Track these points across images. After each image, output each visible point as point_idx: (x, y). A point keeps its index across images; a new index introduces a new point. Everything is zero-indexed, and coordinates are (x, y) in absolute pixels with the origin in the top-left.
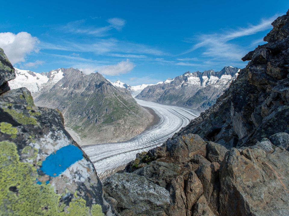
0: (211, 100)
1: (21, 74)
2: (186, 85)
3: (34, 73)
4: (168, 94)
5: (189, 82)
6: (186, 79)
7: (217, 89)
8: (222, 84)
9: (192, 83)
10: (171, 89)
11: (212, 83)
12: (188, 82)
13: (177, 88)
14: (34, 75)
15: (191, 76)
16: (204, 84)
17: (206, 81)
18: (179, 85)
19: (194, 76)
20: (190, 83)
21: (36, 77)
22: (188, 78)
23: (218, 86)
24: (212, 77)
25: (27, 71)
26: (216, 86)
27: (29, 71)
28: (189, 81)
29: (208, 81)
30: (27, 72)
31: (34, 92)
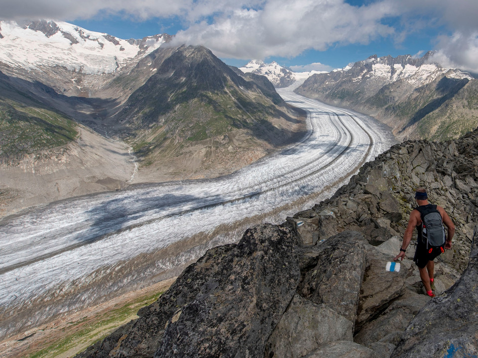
0: (397, 104)
1: (91, 40)
2: (368, 76)
3: (117, 39)
4: (340, 89)
5: (373, 72)
6: (369, 67)
7: (411, 86)
8: (420, 79)
9: (378, 74)
10: (345, 82)
11: (407, 75)
12: (371, 72)
13: (355, 80)
14: (117, 43)
15: (377, 62)
16: (395, 76)
17: (398, 72)
18: (358, 76)
19: (382, 63)
20: (375, 73)
21: (118, 47)
22: (373, 65)
23: (413, 81)
24: (408, 66)
25: (103, 34)
26: (409, 82)
27: (106, 34)
28: (374, 70)
29: (401, 73)
30: (104, 36)
31: (106, 72)
